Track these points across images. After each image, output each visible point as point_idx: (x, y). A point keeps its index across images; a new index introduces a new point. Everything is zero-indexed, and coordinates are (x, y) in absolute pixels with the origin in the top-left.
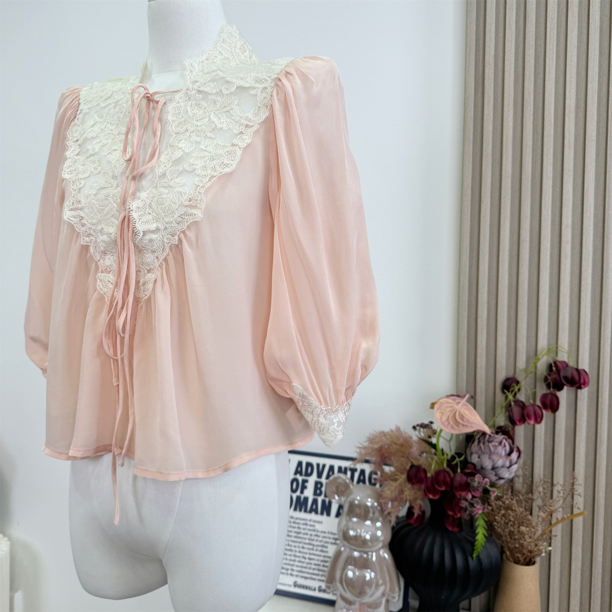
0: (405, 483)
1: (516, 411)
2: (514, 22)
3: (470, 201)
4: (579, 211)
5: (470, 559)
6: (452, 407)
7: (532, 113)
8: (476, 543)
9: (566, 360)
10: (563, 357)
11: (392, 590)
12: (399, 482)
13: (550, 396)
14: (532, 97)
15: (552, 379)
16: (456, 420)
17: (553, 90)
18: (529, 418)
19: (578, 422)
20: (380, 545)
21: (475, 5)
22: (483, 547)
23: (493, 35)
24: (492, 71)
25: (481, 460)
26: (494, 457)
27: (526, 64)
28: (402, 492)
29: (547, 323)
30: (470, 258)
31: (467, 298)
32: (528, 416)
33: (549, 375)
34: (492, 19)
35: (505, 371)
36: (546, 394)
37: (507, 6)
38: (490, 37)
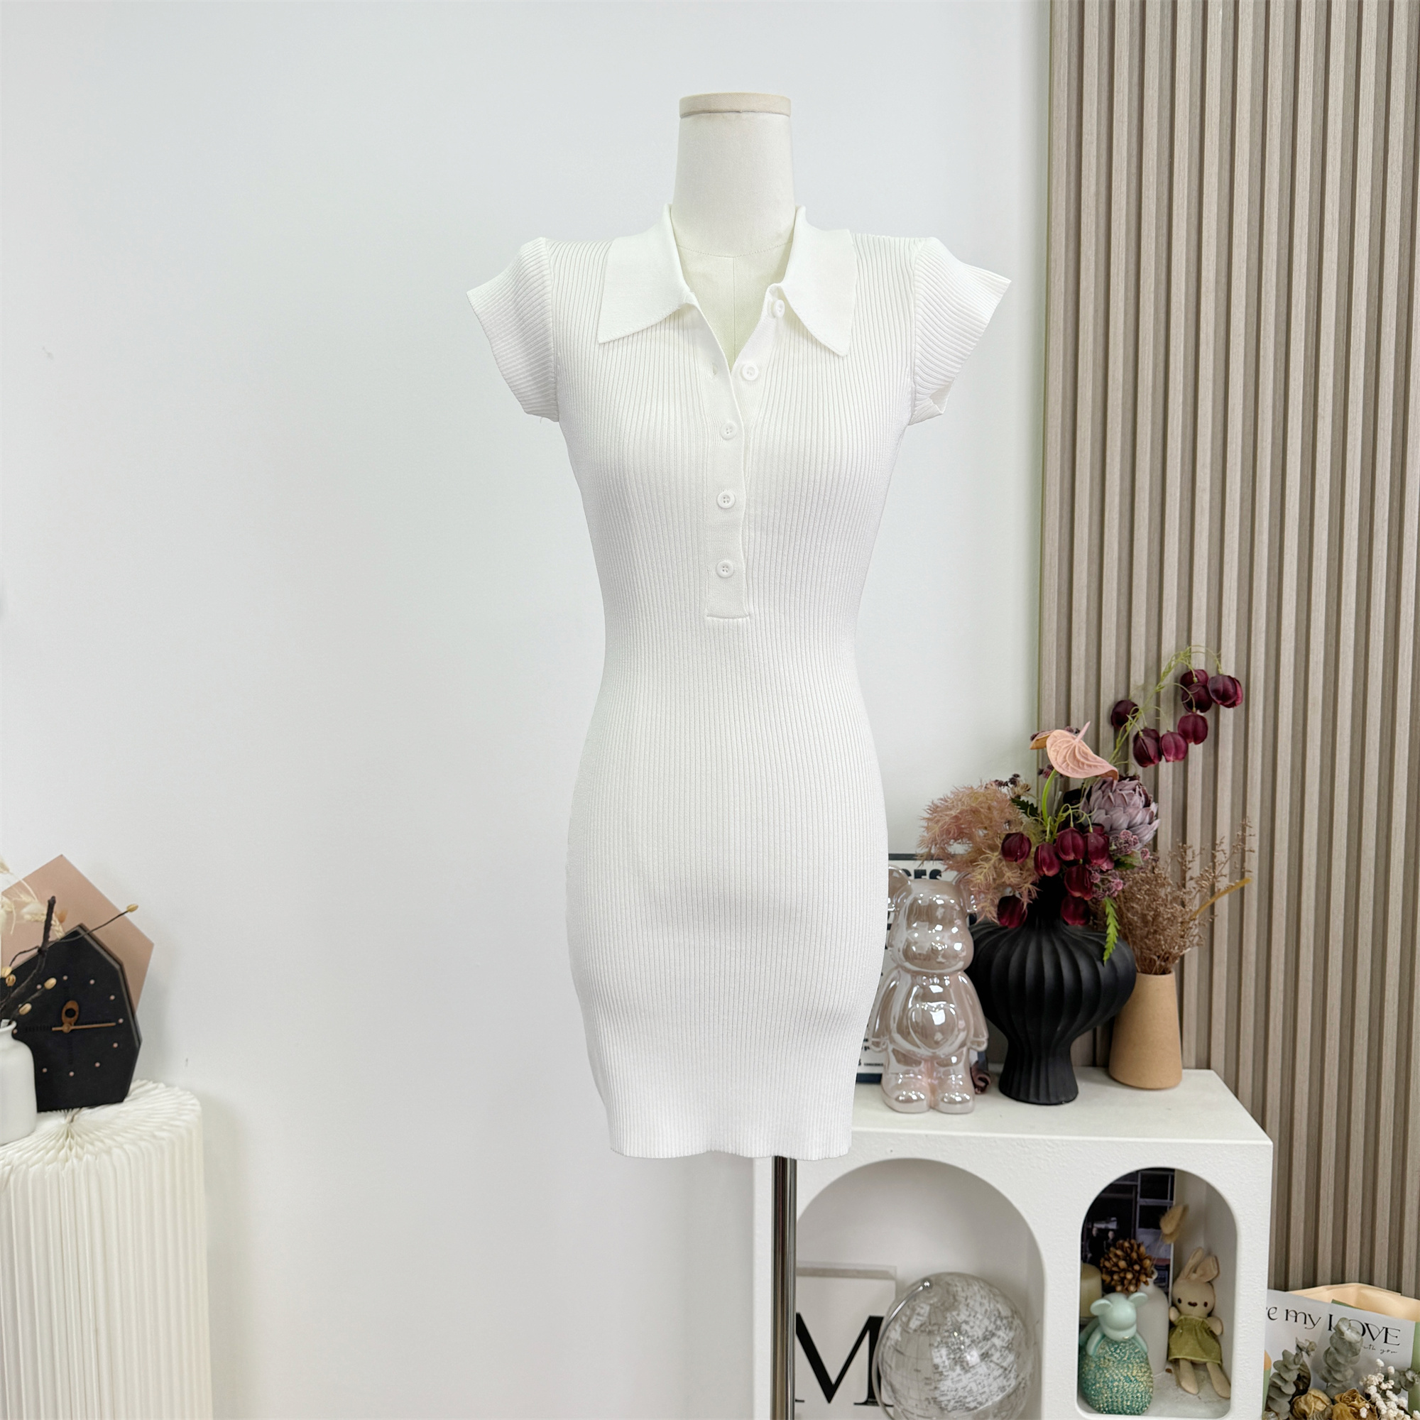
0: (999, 864)
1: (1148, 744)
2: (1126, 142)
3: (1060, 425)
5: (1099, 964)
6: (1069, 742)
7: (1152, 289)
8: (1108, 940)
9: (1203, 668)
10: (1199, 663)
11: (976, 1035)
12: (992, 862)
13: (1192, 719)
14: (1153, 263)
15: (1192, 694)
16: (1078, 761)
18: (1169, 754)
19: (1220, 760)
20: (961, 965)
21: (1066, 108)
22: (1115, 944)
24: (1093, 218)
25: (1112, 816)
26: (1130, 810)
28: (1000, 874)
29: (1175, 614)
30: (1061, 517)
31: (1057, 581)
32: (1166, 750)
33: (1189, 689)
34: (1092, 134)
35: (1113, 691)
36: (1187, 717)
37: (1115, 116)
38: (1089, 163)
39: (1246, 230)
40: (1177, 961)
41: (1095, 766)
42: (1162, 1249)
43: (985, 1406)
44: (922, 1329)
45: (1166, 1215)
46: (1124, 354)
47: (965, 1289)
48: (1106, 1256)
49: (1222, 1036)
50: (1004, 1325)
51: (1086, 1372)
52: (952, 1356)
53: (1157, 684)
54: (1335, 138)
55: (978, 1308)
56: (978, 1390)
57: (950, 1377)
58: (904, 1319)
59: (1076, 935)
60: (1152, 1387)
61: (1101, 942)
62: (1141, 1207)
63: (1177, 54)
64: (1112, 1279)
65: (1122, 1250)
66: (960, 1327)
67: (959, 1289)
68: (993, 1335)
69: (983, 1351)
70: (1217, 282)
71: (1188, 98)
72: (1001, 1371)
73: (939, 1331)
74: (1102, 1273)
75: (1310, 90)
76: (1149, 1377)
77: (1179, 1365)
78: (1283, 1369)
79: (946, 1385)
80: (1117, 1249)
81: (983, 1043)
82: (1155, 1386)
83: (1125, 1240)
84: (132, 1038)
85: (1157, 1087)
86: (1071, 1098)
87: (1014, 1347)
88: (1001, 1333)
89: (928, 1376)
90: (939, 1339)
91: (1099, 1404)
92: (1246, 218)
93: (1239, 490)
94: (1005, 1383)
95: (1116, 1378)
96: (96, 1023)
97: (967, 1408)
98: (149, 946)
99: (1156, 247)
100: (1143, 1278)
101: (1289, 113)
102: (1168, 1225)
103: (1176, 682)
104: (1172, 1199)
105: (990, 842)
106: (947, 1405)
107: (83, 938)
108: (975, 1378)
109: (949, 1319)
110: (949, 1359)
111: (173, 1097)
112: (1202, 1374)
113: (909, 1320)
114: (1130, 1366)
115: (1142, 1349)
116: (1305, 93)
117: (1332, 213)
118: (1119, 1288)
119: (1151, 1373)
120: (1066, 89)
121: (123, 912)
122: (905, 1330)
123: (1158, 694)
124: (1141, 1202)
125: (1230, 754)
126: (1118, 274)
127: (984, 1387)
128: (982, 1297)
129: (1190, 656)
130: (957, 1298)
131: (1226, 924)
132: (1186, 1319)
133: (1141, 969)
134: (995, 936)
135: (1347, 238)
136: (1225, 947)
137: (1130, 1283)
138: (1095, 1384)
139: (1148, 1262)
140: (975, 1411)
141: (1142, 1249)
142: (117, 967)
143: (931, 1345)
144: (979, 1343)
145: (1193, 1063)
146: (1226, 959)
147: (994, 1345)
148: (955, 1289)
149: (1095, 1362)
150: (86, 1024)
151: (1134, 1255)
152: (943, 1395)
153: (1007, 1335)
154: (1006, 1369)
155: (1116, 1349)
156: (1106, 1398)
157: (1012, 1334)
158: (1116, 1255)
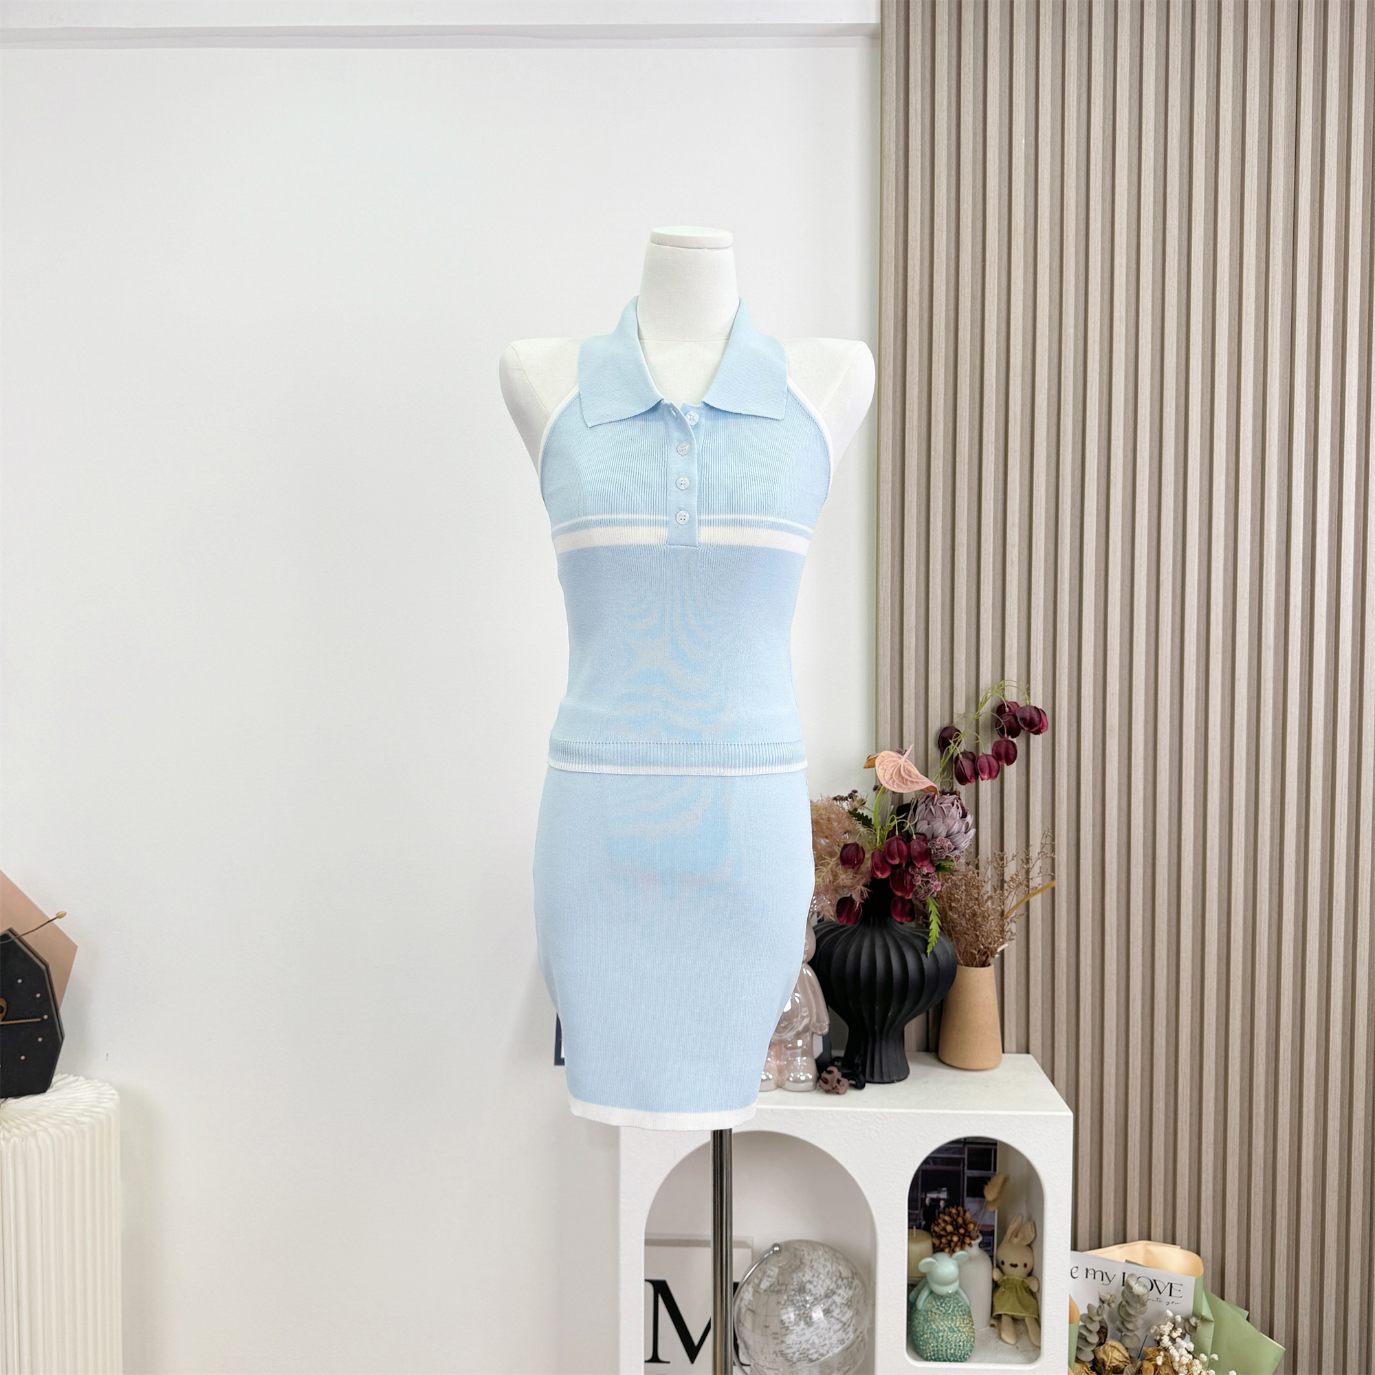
0: (836, 867)
1: (967, 766)
2: (945, 248)
3: (890, 489)
4: (1027, 504)
5: (923, 956)
6: (896, 761)
7: (968, 373)
8: (930, 935)
9: (1015, 701)
10: (1012, 695)
12: (830, 866)
13: (1004, 743)
14: (969, 351)
15: (1004, 722)
16: (903, 778)
17: (995, 344)
18: (983, 771)
19: (1031, 779)
20: (804, 957)
21: (894, 219)
22: (938, 939)
23: (918, 263)
24: (917, 313)
25: (933, 826)
26: (949, 821)
27: (960, 307)
28: (835, 876)
29: (991, 652)
30: (893, 567)
31: (889, 623)
32: (981, 770)
33: (1001, 718)
34: (916, 241)
35: (939, 718)
36: (999, 742)
37: (935, 226)
38: (914, 266)
39: (1047, 324)
40: (997, 956)
41: (917, 782)
42: (987, 1216)
43: (826, 1357)
44: (772, 1288)
45: (989, 1183)
46: (944, 428)
47: (811, 1253)
48: (936, 1222)
49: (1039, 1023)
50: (844, 1284)
51: (916, 1325)
52: (797, 1312)
53: (977, 711)
54: (1121, 248)
55: (821, 1270)
56: (820, 1343)
57: (795, 1332)
58: (756, 1281)
59: (905, 931)
60: (974, 1338)
61: (926, 938)
62: (968, 1178)
63: (988, 174)
64: (941, 1243)
65: (950, 1214)
66: (805, 1286)
67: (806, 1253)
68: (834, 1293)
69: (825, 1307)
70: (1024, 368)
71: (997, 212)
72: (840, 1325)
73: (786, 1290)
74: (932, 1236)
75: (1099, 207)
76: (971, 1328)
77: (1001, 1322)
78: (1089, 1320)
79: (791, 1339)
80: (945, 1214)
81: (825, 1028)
82: (976, 1336)
83: (953, 1207)
84: (56, 1032)
85: (980, 1067)
86: (903, 1077)
87: (853, 1304)
88: (841, 1291)
89: (774, 1331)
90: (785, 1297)
91: (927, 1353)
92: (1048, 314)
93: (1043, 546)
94: (844, 1336)
95: (941, 1328)
96: (23, 1019)
97: (810, 1359)
98: (73, 948)
99: (971, 338)
100: (967, 1240)
101: (1083, 227)
102: (991, 1193)
103: (993, 711)
104: (995, 1170)
105: (829, 849)
106: (792, 1357)
107: (13, 941)
108: (817, 1332)
109: (795, 1280)
110: (795, 1314)
111: (92, 1088)
112: (1022, 1328)
113: (761, 1281)
114: (954, 1318)
115: (965, 1303)
116: (1095, 210)
117: (1120, 311)
118: (947, 1250)
119: (973, 1325)
120: (894, 202)
121: (51, 918)
122: (756, 1291)
123: (977, 721)
124: (969, 1173)
125: (1040, 773)
126: (939, 362)
127: (825, 1340)
128: (825, 1260)
129: (1004, 689)
130: (804, 1261)
131: (1039, 923)
132: (1008, 1279)
133: (965, 962)
134: (836, 933)
135: (1133, 332)
136: (1039, 943)
137: (956, 1246)
138: (923, 1336)
139: (972, 1226)
140: (817, 1362)
141: (968, 1215)
142: (43, 967)
143: (778, 1303)
144: (821, 1300)
145: (1014, 1049)
146: (1040, 955)
147: (835, 1302)
148: (802, 1253)
149: (924, 1316)
150: (13, 1020)
151: (960, 1220)
152: (788, 1348)
153: (847, 1293)
154: (845, 1324)
155: (941, 1304)
156: (933, 1347)
157: (851, 1293)
158: (945, 1221)
